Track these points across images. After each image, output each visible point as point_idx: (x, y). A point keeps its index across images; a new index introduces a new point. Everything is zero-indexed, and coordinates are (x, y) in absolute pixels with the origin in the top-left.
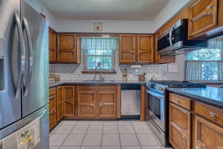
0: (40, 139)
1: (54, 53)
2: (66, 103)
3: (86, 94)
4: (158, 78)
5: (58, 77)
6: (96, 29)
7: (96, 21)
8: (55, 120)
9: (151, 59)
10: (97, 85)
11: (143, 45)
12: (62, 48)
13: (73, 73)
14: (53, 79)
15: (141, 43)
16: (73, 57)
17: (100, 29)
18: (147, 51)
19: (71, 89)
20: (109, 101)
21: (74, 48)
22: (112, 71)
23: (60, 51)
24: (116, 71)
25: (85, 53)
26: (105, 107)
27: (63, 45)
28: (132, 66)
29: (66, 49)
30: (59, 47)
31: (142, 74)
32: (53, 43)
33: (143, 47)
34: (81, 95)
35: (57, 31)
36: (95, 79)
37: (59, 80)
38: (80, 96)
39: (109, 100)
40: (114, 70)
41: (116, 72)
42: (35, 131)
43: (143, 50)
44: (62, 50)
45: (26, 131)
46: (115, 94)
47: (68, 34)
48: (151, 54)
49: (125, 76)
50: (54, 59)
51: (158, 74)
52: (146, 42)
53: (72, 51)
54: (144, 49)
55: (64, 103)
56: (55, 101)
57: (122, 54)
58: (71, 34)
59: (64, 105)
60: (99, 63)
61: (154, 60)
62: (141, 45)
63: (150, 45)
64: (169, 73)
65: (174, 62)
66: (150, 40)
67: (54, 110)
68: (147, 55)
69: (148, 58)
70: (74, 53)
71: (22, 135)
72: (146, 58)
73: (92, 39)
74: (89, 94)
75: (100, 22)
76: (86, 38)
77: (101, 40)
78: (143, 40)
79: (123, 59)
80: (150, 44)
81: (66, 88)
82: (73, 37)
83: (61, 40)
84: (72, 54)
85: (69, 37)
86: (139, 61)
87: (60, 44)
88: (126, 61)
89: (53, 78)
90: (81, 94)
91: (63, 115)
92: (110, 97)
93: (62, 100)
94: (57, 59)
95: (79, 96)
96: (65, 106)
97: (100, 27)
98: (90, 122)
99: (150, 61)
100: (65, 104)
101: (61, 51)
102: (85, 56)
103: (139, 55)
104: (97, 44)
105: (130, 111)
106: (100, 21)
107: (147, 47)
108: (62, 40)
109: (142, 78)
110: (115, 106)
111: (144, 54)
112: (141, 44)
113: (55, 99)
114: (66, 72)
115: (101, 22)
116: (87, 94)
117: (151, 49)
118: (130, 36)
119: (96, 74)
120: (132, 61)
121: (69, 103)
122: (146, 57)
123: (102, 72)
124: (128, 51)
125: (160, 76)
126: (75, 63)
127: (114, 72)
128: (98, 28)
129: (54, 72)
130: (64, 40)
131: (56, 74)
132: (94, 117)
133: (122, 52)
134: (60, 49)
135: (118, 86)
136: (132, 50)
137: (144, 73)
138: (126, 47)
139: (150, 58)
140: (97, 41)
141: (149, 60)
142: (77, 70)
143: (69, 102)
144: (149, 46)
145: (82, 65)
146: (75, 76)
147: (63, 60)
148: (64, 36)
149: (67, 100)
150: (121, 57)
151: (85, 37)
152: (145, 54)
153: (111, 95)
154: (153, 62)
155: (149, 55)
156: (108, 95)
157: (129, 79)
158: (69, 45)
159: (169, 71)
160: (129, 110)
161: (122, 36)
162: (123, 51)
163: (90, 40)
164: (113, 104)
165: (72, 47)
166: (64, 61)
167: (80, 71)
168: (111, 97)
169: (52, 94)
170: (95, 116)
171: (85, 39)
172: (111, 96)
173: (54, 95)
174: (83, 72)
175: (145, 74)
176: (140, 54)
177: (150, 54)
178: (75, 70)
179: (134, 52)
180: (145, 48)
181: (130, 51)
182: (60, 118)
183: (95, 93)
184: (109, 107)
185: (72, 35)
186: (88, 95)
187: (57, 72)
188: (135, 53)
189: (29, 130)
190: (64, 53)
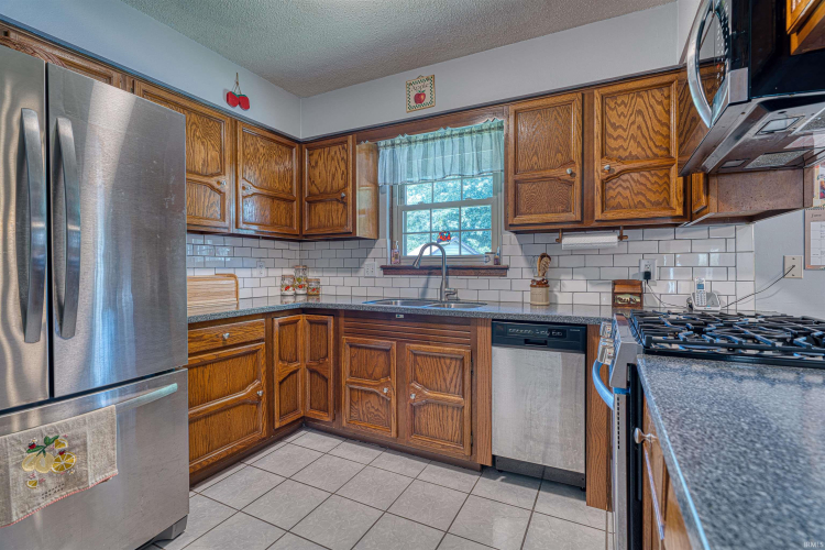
0: (116, 471)
1: (292, 209)
2: (312, 371)
3: (366, 348)
4: (732, 299)
5: (314, 285)
6: (413, 103)
7: (412, 75)
8: (262, 423)
9: (667, 201)
10: (402, 316)
11: (625, 135)
12: (315, 190)
13: (357, 272)
14: (300, 291)
15: (613, 125)
16: (344, 216)
17: (427, 100)
18: (647, 163)
19: (324, 327)
20: (444, 387)
21: (346, 185)
22: (491, 264)
23: (311, 199)
24: (504, 262)
25: (397, 199)
26: (431, 409)
27: (318, 181)
28: (570, 241)
29: (325, 192)
30: (309, 187)
31: (635, 274)
32: (288, 176)
33: (620, 142)
34: (353, 349)
35: (301, 136)
36: (424, 293)
37: (318, 295)
38: (348, 352)
39: (445, 380)
40: (497, 261)
41: (507, 268)
42: (89, 443)
43: (620, 160)
44: (315, 195)
45: (51, 437)
46: (467, 360)
47: (330, 141)
48: (668, 176)
49: (544, 284)
50: (291, 225)
51: (732, 277)
52: (640, 119)
53: (341, 198)
54: (624, 154)
55: (305, 373)
56: (262, 361)
57: (516, 189)
58: (336, 140)
59: (304, 377)
60: (441, 233)
61: (687, 203)
62: (611, 136)
63: (664, 130)
64: (816, 268)
65: (805, 203)
66: (660, 103)
67: (257, 389)
68: (642, 180)
69: (653, 198)
70: (345, 204)
71: (32, 447)
72: (641, 198)
73: (413, 145)
74: (375, 349)
75: (426, 75)
76: (393, 145)
77: (443, 144)
78: (621, 109)
79: (523, 208)
80: (662, 124)
81: (311, 322)
82: (343, 148)
83: (313, 164)
84: (341, 206)
85: (334, 149)
86: (598, 215)
87: (310, 178)
88: (534, 216)
89: (301, 287)
90: (351, 346)
91: (301, 413)
92: (449, 368)
93: (296, 360)
94: (301, 228)
95: (346, 354)
96: (308, 382)
97: (427, 93)
98: (377, 452)
99: (664, 208)
100: (308, 374)
101: (313, 201)
102: (395, 210)
103: (598, 183)
104: (431, 160)
105: (532, 443)
106: (425, 71)
107: (643, 142)
108: (317, 163)
109: (627, 297)
110: (467, 411)
111: (626, 177)
112: (610, 130)
113: (262, 355)
114: (338, 269)
115: (429, 74)
116: (371, 348)
117: (668, 150)
118: (554, 106)
119: (430, 274)
120: (564, 217)
121: (318, 374)
122: (639, 193)
123: (447, 268)
124: (545, 173)
125: (746, 288)
126: (350, 236)
127: (498, 269)
128: (419, 98)
129: (305, 268)
130: (320, 163)
131: (311, 275)
132: (393, 439)
133: (516, 182)
134: (309, 193)
135: (479, 329)
136: (564, 165)
137: (643, 269)
138: (535, 158)
139: (664, 195)
140: (431, 149)
141: (657, 204)
142: (367, 262)
143: (318, 369)
144: (657, 133)
145: (384, 241)
146: (364, 282)
147: (319, 227)
148: (319, 150)
149: (314, 365)
150: (511, 203)
151: (389, 142)
152: (635, 176)
153: (454, 362)
154: (679, 212)
155: (654, 179)
156: (442, 360)
157: (562, 299)
158: (334, 176)
159: (814, 261)
160: (526, 436)
161: (516, 113)
162: (518, 177)
163: (406, 148)
164: (459, 402)
165: (341, 183)
166: (321, 231)
167: (377, 264)
168: (451, 371)
169: (248, 340)
170: (394, 434)
171: (389, 150)
172: (453, 366)
173: (258, 341)
174: (387, 270)
175: (647, 276)
176: (604, 182)
177: (661, 173)
178: (363, 262)
179: (572, 174)
180: (634, 149)
181: (552, 173)
182: (289, 419)
183: (394, 348)
184: (445, 409)
185: (342, 143)
186: (373, 352)
187: (315, 269)
188: (577, 180)
189: (61, 435)
190: (320, 207)
